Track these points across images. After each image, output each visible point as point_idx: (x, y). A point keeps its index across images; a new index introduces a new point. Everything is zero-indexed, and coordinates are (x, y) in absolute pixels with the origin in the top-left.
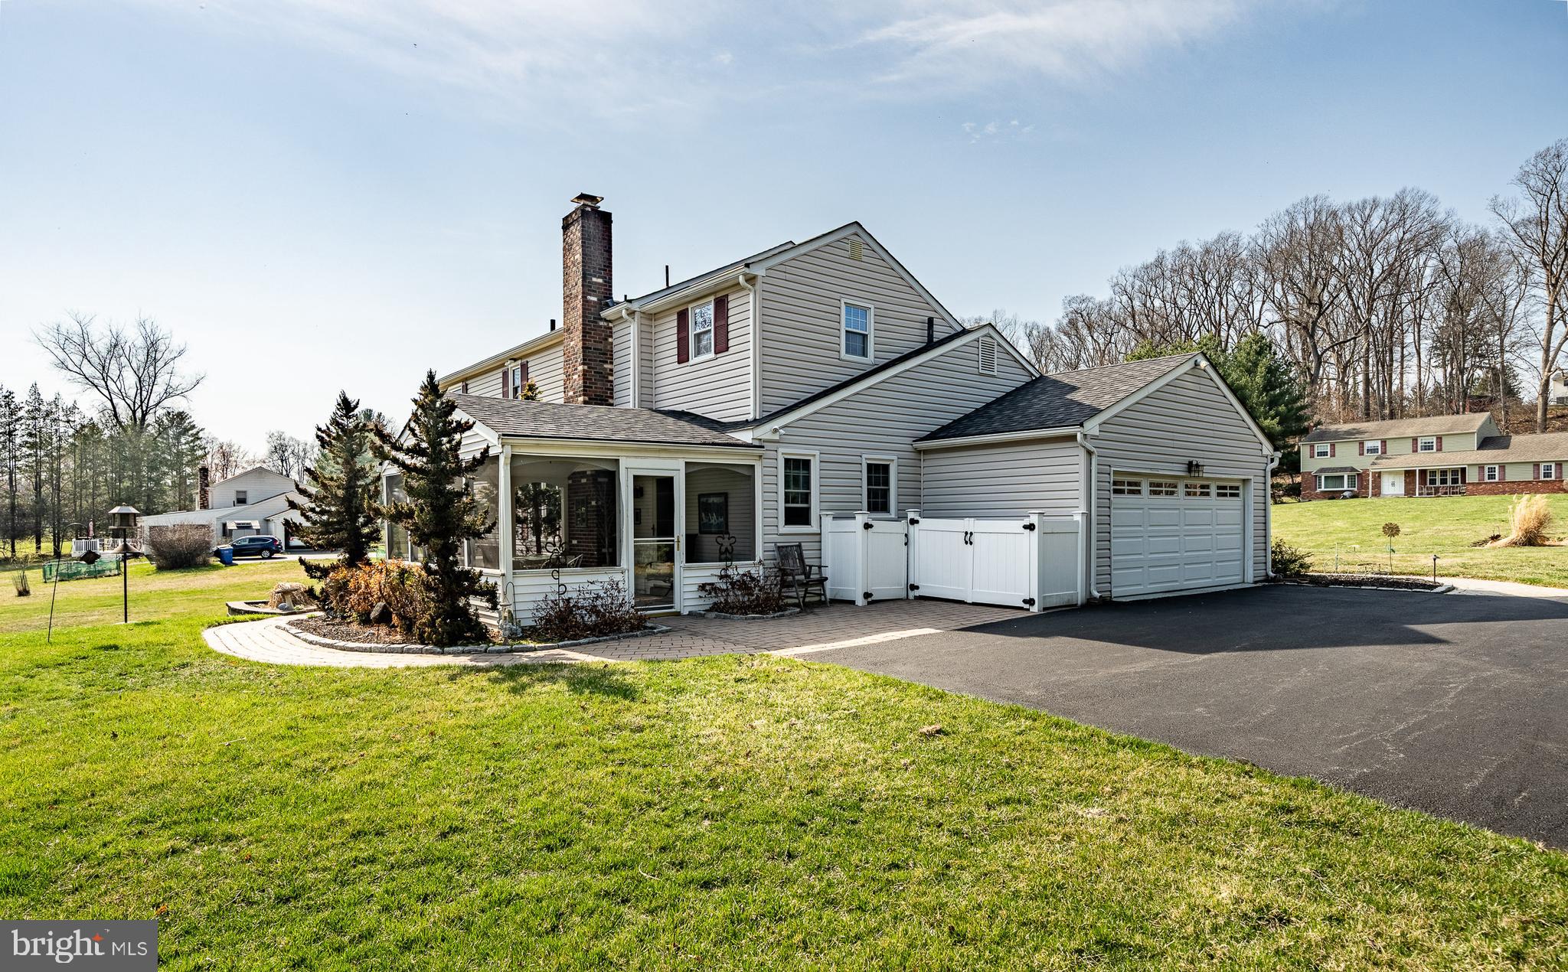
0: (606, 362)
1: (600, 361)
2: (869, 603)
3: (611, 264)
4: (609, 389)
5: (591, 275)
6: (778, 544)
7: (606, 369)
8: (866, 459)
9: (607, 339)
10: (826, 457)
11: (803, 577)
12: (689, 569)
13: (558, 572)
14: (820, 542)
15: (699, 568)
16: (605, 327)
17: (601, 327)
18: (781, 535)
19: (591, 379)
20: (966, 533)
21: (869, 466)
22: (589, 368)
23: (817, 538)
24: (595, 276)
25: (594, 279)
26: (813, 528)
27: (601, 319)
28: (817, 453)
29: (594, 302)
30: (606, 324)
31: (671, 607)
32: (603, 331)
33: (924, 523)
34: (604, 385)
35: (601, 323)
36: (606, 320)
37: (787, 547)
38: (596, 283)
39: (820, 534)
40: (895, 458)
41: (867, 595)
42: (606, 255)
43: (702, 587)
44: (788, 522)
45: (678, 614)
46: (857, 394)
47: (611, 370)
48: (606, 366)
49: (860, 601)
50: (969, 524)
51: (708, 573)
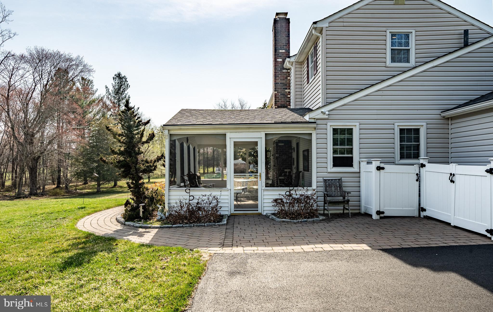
0: (287, 89)
1: (283, 89)
2: (381, 218)
3: (289, 42)
4: (288, 101)
5: (279, 49)
6: (324, 178)
7: (286, 92)
8: (398, 126)
9: (287, 78)
10: (363, 126)
11: (342, 198)
12: (267, 190)
13: (189, 190)
14: (360, 177)
15: (273, 190)
16: (286, 72)
17: (284, 72)
18: (329, 173)
19: (279, 98)
20: (451, 174)
21: (402, 131)
22: (278, 92)
23: (357, 175)
24: (281, 49)
25: (281, 51)
26: (355, 168)
27: (284, 69)
28: (357, 124)
29: (280, 61)
30: (286, 71)
31: (257, 210)
32: (285, 74)
33: (429, 167)
34: (285, 100)
35: (284, 71)
36: (286, 69)
37: (332, 180)
38: (281, 53)
39: (359, 173)
40: (424, 124)
41: (379, 213)
42: (287, 38)
43: (276, 200)
44: (334, 165)
45: (260, 215)
46: (390, 86)
47: (289, 92)
48: (286, 91)
49: (375, 217)
50: (453, 168)
51: (278, 193)
